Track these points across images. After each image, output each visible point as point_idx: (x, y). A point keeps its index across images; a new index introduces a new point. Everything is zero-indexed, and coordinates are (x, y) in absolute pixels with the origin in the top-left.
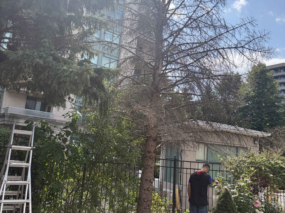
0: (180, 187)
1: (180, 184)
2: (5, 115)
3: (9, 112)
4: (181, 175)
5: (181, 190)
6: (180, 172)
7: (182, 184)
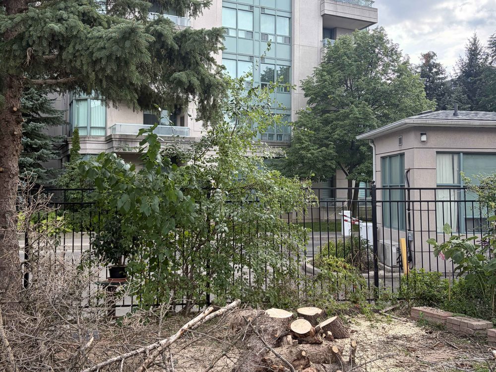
0: (410, 235)
1: (410, 230)
2: (112, 138)
3: (117, 133)
4: (409, 214)
5: (411, 241)
6: (407, 208)
7: (412, 229)
